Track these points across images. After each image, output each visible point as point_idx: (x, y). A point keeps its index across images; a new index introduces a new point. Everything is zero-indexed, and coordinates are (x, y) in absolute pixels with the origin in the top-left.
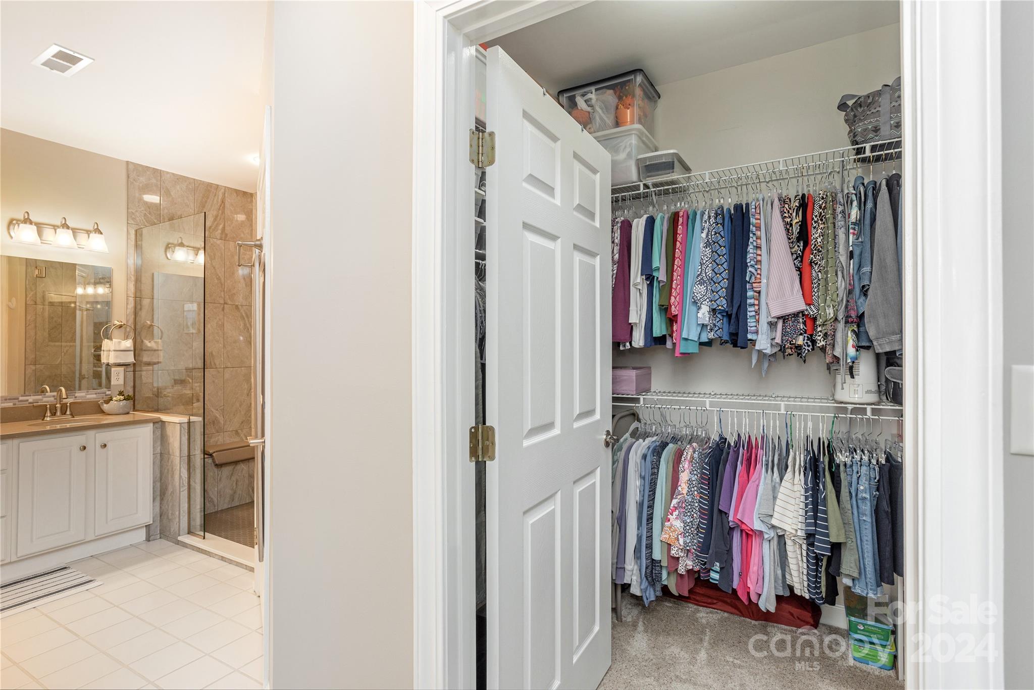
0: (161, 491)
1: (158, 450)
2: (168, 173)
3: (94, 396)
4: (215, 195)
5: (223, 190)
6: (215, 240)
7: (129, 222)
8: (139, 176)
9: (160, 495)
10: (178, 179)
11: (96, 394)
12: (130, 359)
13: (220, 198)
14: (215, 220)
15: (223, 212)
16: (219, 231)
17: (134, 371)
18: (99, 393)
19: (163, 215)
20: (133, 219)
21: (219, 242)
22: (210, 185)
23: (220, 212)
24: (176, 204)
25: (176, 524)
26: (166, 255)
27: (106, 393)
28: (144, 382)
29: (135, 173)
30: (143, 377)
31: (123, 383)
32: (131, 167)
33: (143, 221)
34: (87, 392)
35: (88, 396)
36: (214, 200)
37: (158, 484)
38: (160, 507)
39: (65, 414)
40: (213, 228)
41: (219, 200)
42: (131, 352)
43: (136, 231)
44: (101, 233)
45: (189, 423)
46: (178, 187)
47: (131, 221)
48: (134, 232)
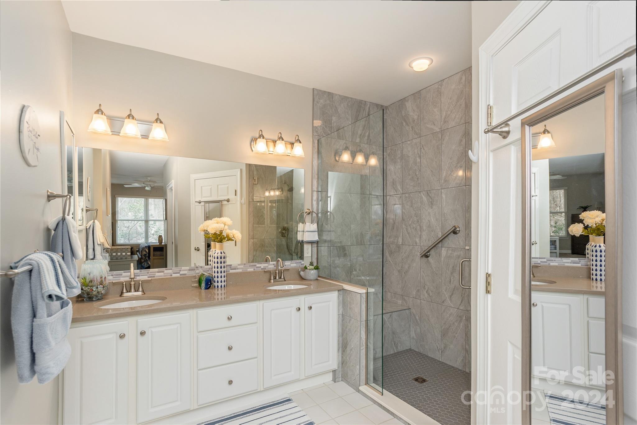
0: (342, 344)
1: (341, 312)
2: (336, 95)
3: (295, 265)
4: (364, 109)
5: (369, 106)
6: (364, 144)
7: (314, 134)
8: (320, 99)
9: (342, 347)
10: (342, 99)
11: (296, 263)
12: (315, 238)
13: (367, 111)
14: (364, 129)
15: (369, 123)
16: (366, 138)
17: (317, 247)
18: (297, 263)
19: (333, 128)
20: (317, 132)
21: (366, 146)
22: (361, 102)
23: (367, 122)
24: (341, 118)
25: (357, 375)
26: (335, 158)
27: (301, 263)
28: (323, 255)
29: (318, 97)
30: (322, 251)
31: (311, 256)
32: (315, 92)
33: (322, 133)
34: (291, 262)
35: (292, 265)
36: (363, 113)
37: (341, 339)
38: (342, 357)
39: (280, 278)
40: (363, 134)
41: (367, 113)
42: (316, 232)
43: (318, 141)
44: (301, 143)
45: (367, 293)
46: (342, 105)
47: (315, 134)
48: (317, 142)
